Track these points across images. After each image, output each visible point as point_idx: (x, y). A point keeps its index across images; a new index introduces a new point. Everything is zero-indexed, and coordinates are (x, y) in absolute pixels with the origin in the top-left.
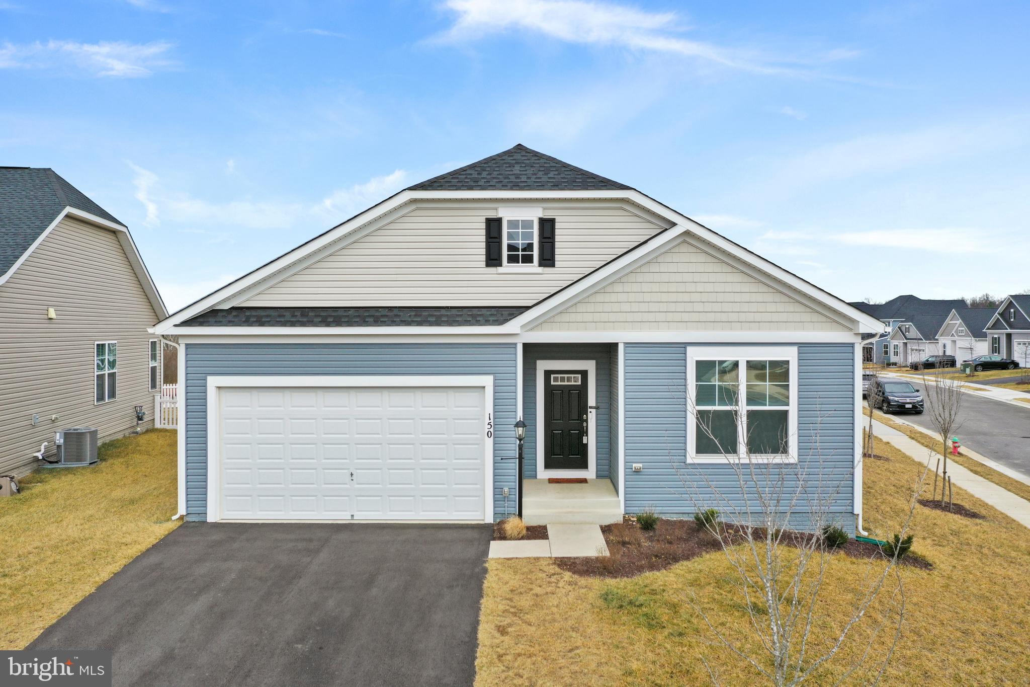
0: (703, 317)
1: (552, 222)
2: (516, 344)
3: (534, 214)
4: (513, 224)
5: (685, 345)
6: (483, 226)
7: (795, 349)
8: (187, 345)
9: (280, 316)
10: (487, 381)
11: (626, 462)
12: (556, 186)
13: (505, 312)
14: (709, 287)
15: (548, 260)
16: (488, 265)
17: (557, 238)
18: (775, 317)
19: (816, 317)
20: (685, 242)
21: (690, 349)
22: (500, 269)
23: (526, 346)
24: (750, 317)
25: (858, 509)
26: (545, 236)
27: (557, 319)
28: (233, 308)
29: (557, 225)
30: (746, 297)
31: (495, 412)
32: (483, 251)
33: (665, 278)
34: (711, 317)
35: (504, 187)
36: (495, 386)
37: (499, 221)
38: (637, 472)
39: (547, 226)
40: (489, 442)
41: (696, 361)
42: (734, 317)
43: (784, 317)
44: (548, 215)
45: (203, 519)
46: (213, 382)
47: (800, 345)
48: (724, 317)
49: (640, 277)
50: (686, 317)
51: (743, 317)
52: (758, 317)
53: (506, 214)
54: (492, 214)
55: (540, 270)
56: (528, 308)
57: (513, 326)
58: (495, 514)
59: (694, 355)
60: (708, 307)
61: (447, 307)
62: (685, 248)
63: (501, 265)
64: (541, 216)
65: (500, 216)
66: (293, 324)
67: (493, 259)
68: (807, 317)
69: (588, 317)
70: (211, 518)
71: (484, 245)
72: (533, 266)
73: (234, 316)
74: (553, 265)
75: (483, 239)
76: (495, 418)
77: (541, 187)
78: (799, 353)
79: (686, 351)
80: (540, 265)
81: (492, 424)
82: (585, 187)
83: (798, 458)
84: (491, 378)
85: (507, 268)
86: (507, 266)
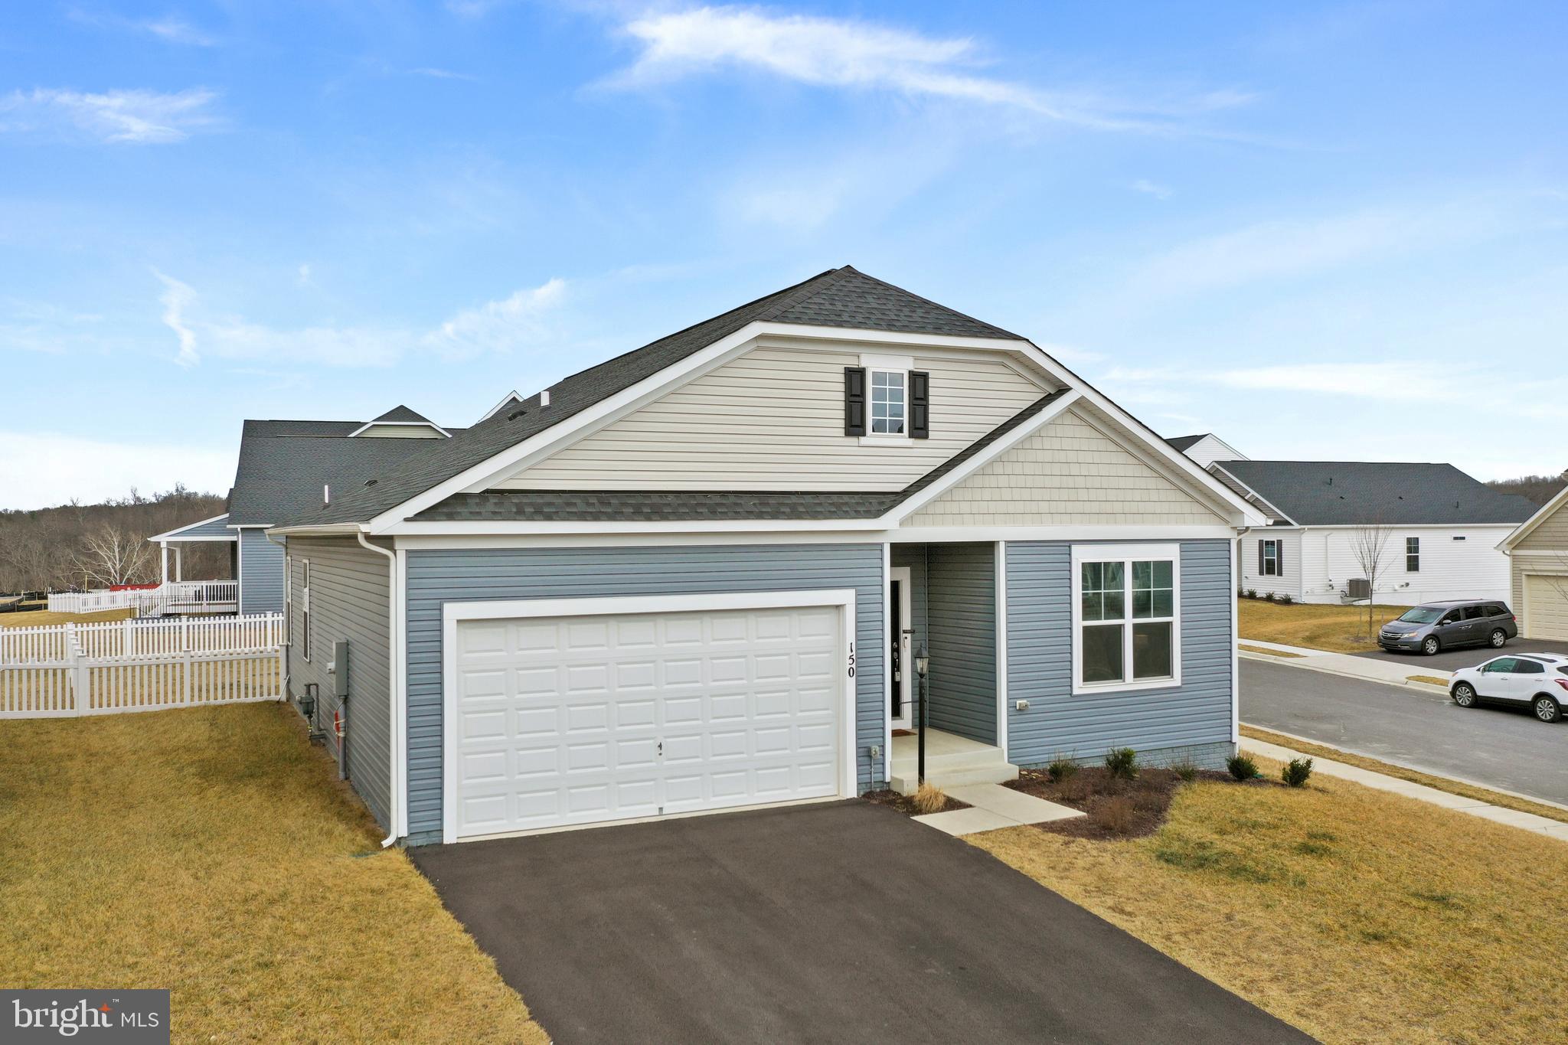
0: (1087, 507)
1: (925, 377)
2: (882, 545)
3: (902, 365)
4: (879, 378)
5: (1069, 543)
6: (842, 378)
7: (1176, 547)
8: (407, 552)
9: (569, 504)
10: (846, 597)
11: (1009, 699)
14: (1094, 470)
15: (919, 429)
16: (848, 434)
17: (931, 400)
18: (1158, 508)
19: (1196, 508)
20: (1069, 411)
22: (863, 440)
26: (917, 397)
28: (487, 491)
29: (931, 382)
30: (1129, 483)
31: (857, 640)
32: (842, 414)
34: (1095, 507)
35: (877, 326)
36: (857, 604)
37: (861, 372)
38: (1021, 710)
40: (851, 683)
41: (1083, 564)
42: (1118, 507)
43: (1164, 507)
44: (921, 367)
45: (436, 840)
46: (452, 612)
47: (1182, 542)
48: (1107, 507)
50: (1070, 507)
51: (1127, 507)
52: (1142, 507)
53: (873, 364)
54: (853, 363)
55: (911, 442)
57: (890, 519)
58: (859, 784)
59: (1082, 555)
60: (1093, 494)
62: (1069, 419)
63: (864, 434)
64: (912, 368)
65: (863, 365)
67: (855, 426)
68: (1187, 507)
69: (965, 507)
70: (449, 838)
71: (842, 405)
72: (902, 437)
73: (495, 504)
74: (926, 437)
75: (842, 396)
76: (857, 649)
78: (1182, 552)
79: (1070, 550)
80: (911, 436)
81: (854, 657)
83: (1182, 680)
84: (852, 593)
85: (871, 438)
86: (871, 436)
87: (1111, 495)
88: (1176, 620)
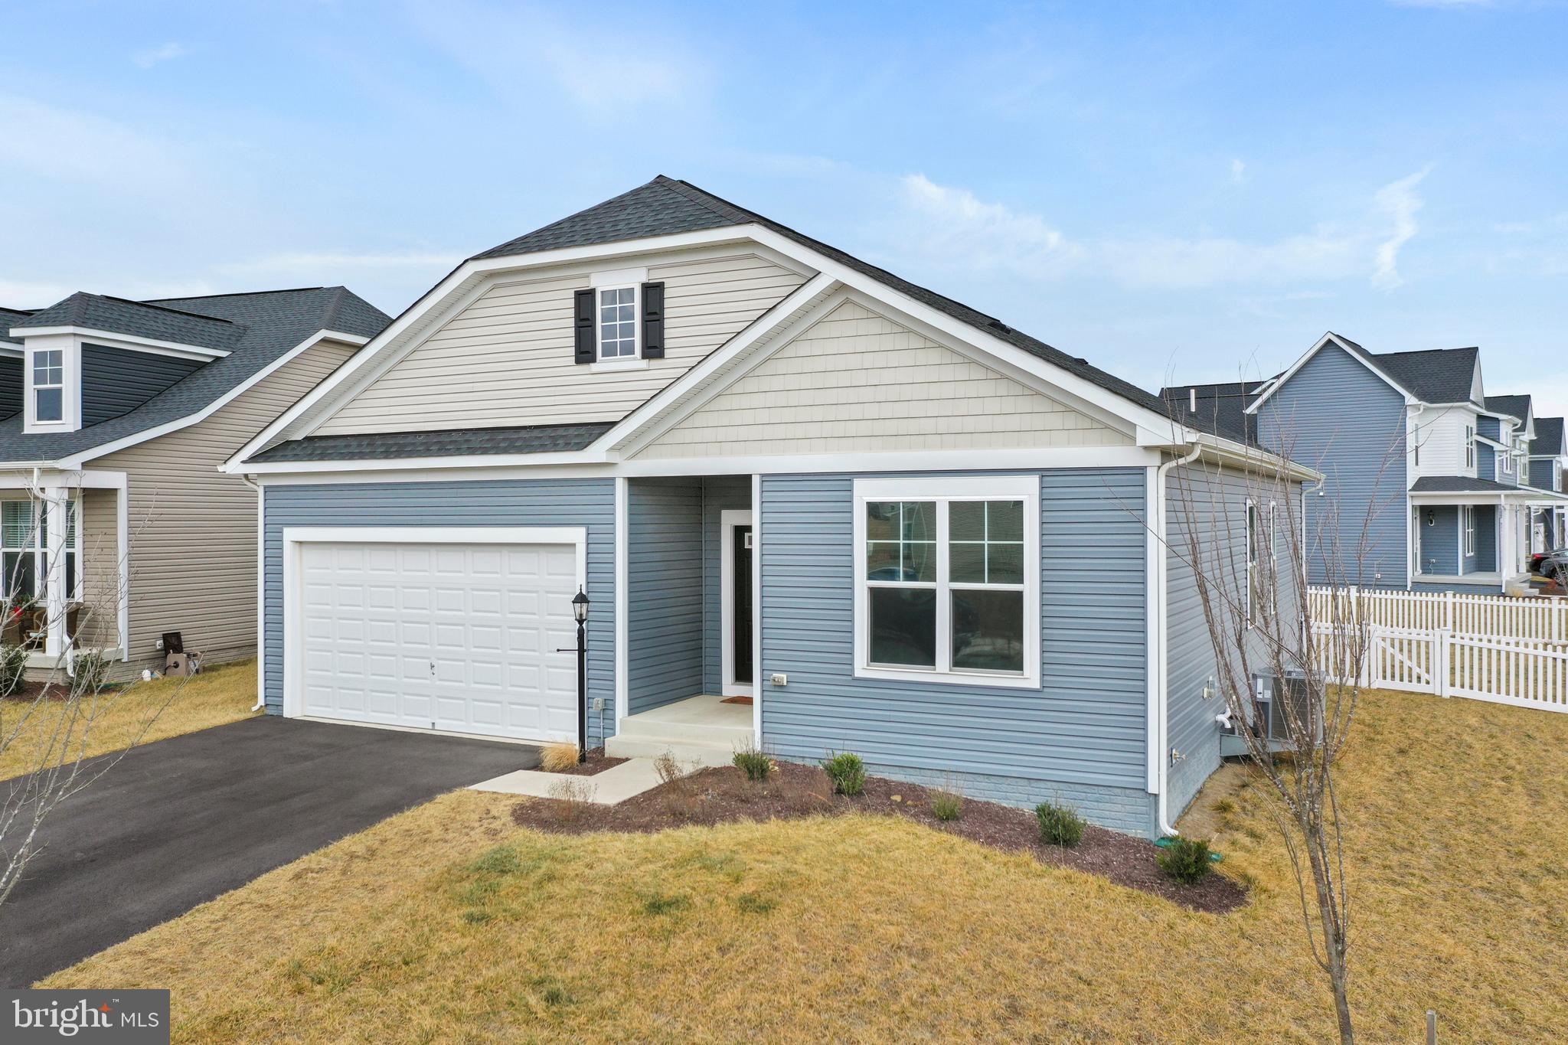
0: (878, 428)
1: (661, 287)
2: (613, 479)
3: (634, 279)
4: (608, 296)
5: (849, 476)
6: (571, 303)
7: (1034, 481)
8: (265, 487)
10: (576, 535)
15: (654, 348)
16: (578, 361)
17: (664, 313)
18: (1000, 423)
19: (1070, 421)
20: (847, 301)
21: (858, 483)
22: (593, 367)
23: (630, 482)
24: (956, 424)
25: (1157, 780)
26: (648, 311)
27: (667, 439)
28: (307, 438)
29: (667, 292)
30: (951, 391)
31: (587, 582)
32: (572, 342)
33: (820, 364)
34: (891, 427)
36: (587, 544)
37: (591, 293)
38: (776, 686)
41: (868, 503)
42: (928, 425)
43: (1014, 422)
44: (655, 277)
45: (280, 713)
46: (290, 534)
47: (1043, 473)
48: (912, 426)
49: (781, 366)
50: (852, 428)
51: (943, 425)
52: (970, 424)
53: (602, 282)
54: (582, 285)
55: (644, 364)
56: (613, 424)
57: (598, 451)
59: (866, 492)
60: (887, 410)
62: (848, 312)
63: (594, 360)
64: (645, 280)
65: (592, 286)
67: (585, 353)
68: (1056, 421)
69: (709, 434)
70: (287, 713)
71: (572, 332)
72: (635, 359)
74: (662, 356)
75: (572, 322)
77: (653, 232)
78: (1042, 488)
79: (852, 485)
80: (644, 356)
83: (1042, 680)
85: (602, 364)
86: (602, 362)
87: (916, 409)
88: (1030, 588)
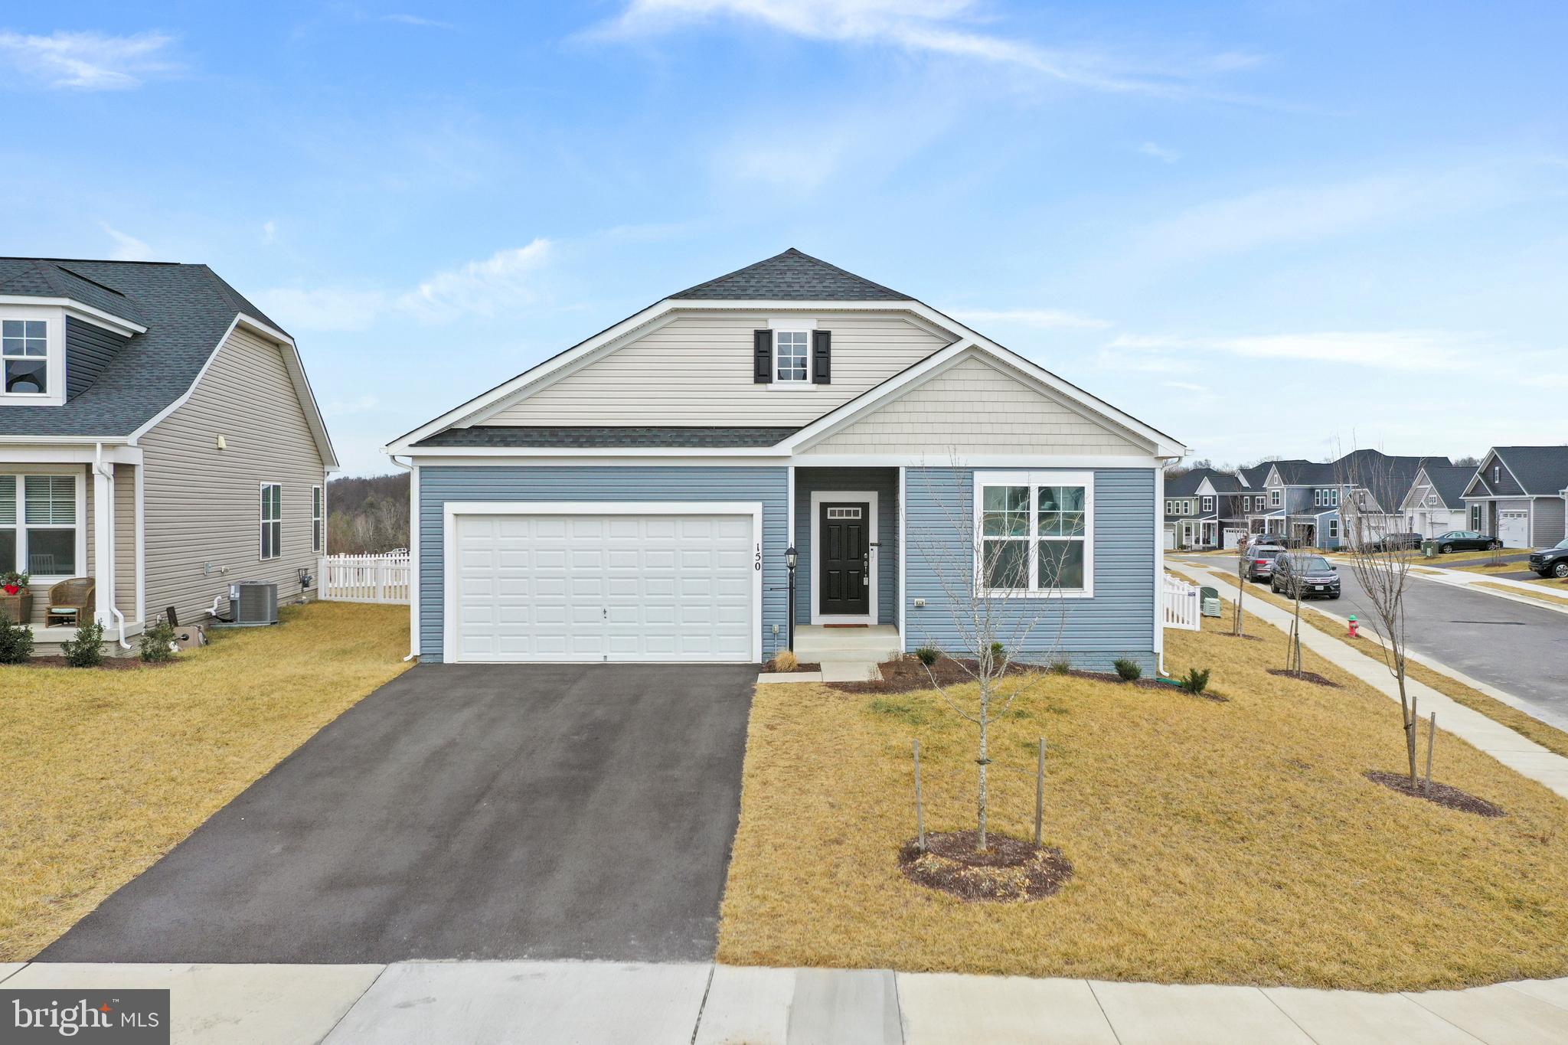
0: (991, 439)
1: (827, 335)
2: (787, 468)
3: (807, 327)
4: (784, 337)
5: (971, 470)
6: (752, 339)
7: (1091, 475)
8: (421, 467)
9: (526, 436)
10: (756, 508)
11: (907, 597)
12: (832, 296)
13: (776, 433)
14: (998, 407)
15: (822, 376)
16: (757, 381)
17: (833, 353)
18: (1070, 440)
19: (1113, 440)
20: (972, 357)
21: (976, 474)
22: (770, 386)
23: (798, 470)
24: (1042, 439)
25: (1159, 647)
26: (819, 350)
27: (833, 441)
28: (474, 427)
29: (833, 339)
30: (1038, 418)
31: (764, 542)
32: (751, 366)
33: (951, 396)
34: (1000, 439)
35: (775, 297)
36: (764, 514)
37: (769, 333)
38: (920, 607)
39: (822, 338)
40: (758, 575)
41: (984, 487)
42: (1025, 439)
43: (1078, 440)
44: (824, 327)
45: (439, 660)
46: (450, 508)
47: (1097, 470)
48: (1015, 440)
49: (923, 396)
50: (973, 439)
51: (1034, 439)
52: (1052, 439)
53: (778, 326)
54: (761, 326)
55: (814, 387)
56: (800, 428)
57: (784, 448)
58: (763, 653)
59: (981, 480)
60: (997, 429)
61: (712, 428)
62: (972, 364)
63: (770, 381)
64: (815, 328)
65: (770, 327)
66: (541, 444)
67: (762, 375)
68: (1104, 439)
69: (866, 439)
70: (449, 658)
71: (752, 359)
72: (806, 383)
73: (476, 435)
74: (828, 382)
75: (752, 352)
76: (764, 549)
77: (816, 297)
78: (1095, 479)
79: (973, 476)
80: (814, 382)
81: (760, 555)
82: (863, 297)
83: (1094, 593)
84: (760, 504)
85: (777, 384)
87: (1017, 429)
88: (1088, 540)
